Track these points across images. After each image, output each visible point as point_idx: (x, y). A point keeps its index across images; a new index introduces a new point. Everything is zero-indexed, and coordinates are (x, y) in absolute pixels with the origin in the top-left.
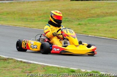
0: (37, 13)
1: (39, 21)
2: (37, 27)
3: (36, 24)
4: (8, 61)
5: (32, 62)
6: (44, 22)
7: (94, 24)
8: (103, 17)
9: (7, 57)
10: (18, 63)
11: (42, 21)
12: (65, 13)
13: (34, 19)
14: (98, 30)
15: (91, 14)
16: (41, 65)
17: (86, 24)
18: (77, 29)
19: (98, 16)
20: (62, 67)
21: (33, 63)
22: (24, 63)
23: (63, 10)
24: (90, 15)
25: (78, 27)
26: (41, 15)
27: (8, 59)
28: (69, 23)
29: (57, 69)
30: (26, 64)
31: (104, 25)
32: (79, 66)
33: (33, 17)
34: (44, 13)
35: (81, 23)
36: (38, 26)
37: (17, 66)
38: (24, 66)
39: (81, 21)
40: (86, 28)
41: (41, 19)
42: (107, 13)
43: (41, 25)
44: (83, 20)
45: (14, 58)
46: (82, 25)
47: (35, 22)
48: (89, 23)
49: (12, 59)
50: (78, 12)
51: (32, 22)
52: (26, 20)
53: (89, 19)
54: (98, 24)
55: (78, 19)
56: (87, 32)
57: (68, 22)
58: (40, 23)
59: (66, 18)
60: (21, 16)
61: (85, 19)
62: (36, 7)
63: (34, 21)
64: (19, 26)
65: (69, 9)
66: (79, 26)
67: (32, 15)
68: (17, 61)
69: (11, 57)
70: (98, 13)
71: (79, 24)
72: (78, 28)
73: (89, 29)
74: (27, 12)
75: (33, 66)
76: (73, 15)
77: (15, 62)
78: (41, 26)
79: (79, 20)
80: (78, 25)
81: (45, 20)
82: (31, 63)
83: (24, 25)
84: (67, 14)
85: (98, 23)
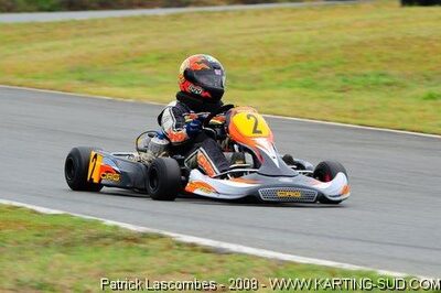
0: (272, 56)
1: (280, 85)
3: (267, 99)
4: (142, 246)
5: (233, 247)
6: (297, 90)
9: (142, 229)
10: (180, 255)
11: (290, 87)
12: (378, 55)
13: (260, 80)
16: (268, 259)
20: (347, 266)
21: (240, 254)
22: (206, 250)
23: (371, 41)
26: (285, 62)
27: (145, 236)
28: (393, 93)
30: (209, 257)
32: (412, 261)
33: (255, 71)
34: (297, 56)
37: (175, 266)
38: (202, 265)
41: (284, 77)
45: (166, 233)
49: (161, 237)
51: (253, 89)
57: (388, 89)
58: (281, 92)
59: (382, 75)
62: (268, 32)
65: (392, 39)
67: (253, 61)
68: (180, 244)
69: (156, 231)
74: (234, 52)
75: (237, 265)
76: (410, 60)
77: (170, 247)
78: (285, 105)
82: (229, 253)
84: (385, 57)
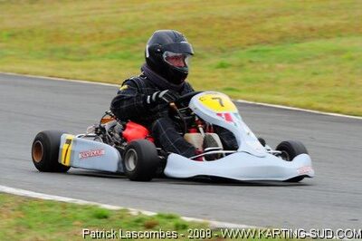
2: (89, 77)
7: (266, 66)
8: (297, 43)
14: (275, 82)
15: (264, 31)
17: (241, 66)
18: (212, 80)
19: (283, 38)
24: (262, 35)
25: (214, 75)
29: (59, 211)
31: (297, 67)
35: (226, 61)
36: (91, 75)
39: (229, 56)
40: (239, 76)
42: (312, 30)
43: (104, 70)
44: (235, 52)
46: (228, 69)
47: (90, 59)
48: (251, 62)
50: (226, 27)
52: (62, 55)
53: (255, 48)
54: (280, 65)
55: (220, 48)
56: (238, 91)
60: (51, 41)
61: (243, 49)
63: (88, 56)
64: (36, 74)
66: (219, 73)
70: (284, 29)
71: (222, 66)
72: (214, 77)
73: (247, 80)
79: (223, 51)
80: (218, 67)
81: (121, 52)
83: (49, 71)
85: (280, 62)
